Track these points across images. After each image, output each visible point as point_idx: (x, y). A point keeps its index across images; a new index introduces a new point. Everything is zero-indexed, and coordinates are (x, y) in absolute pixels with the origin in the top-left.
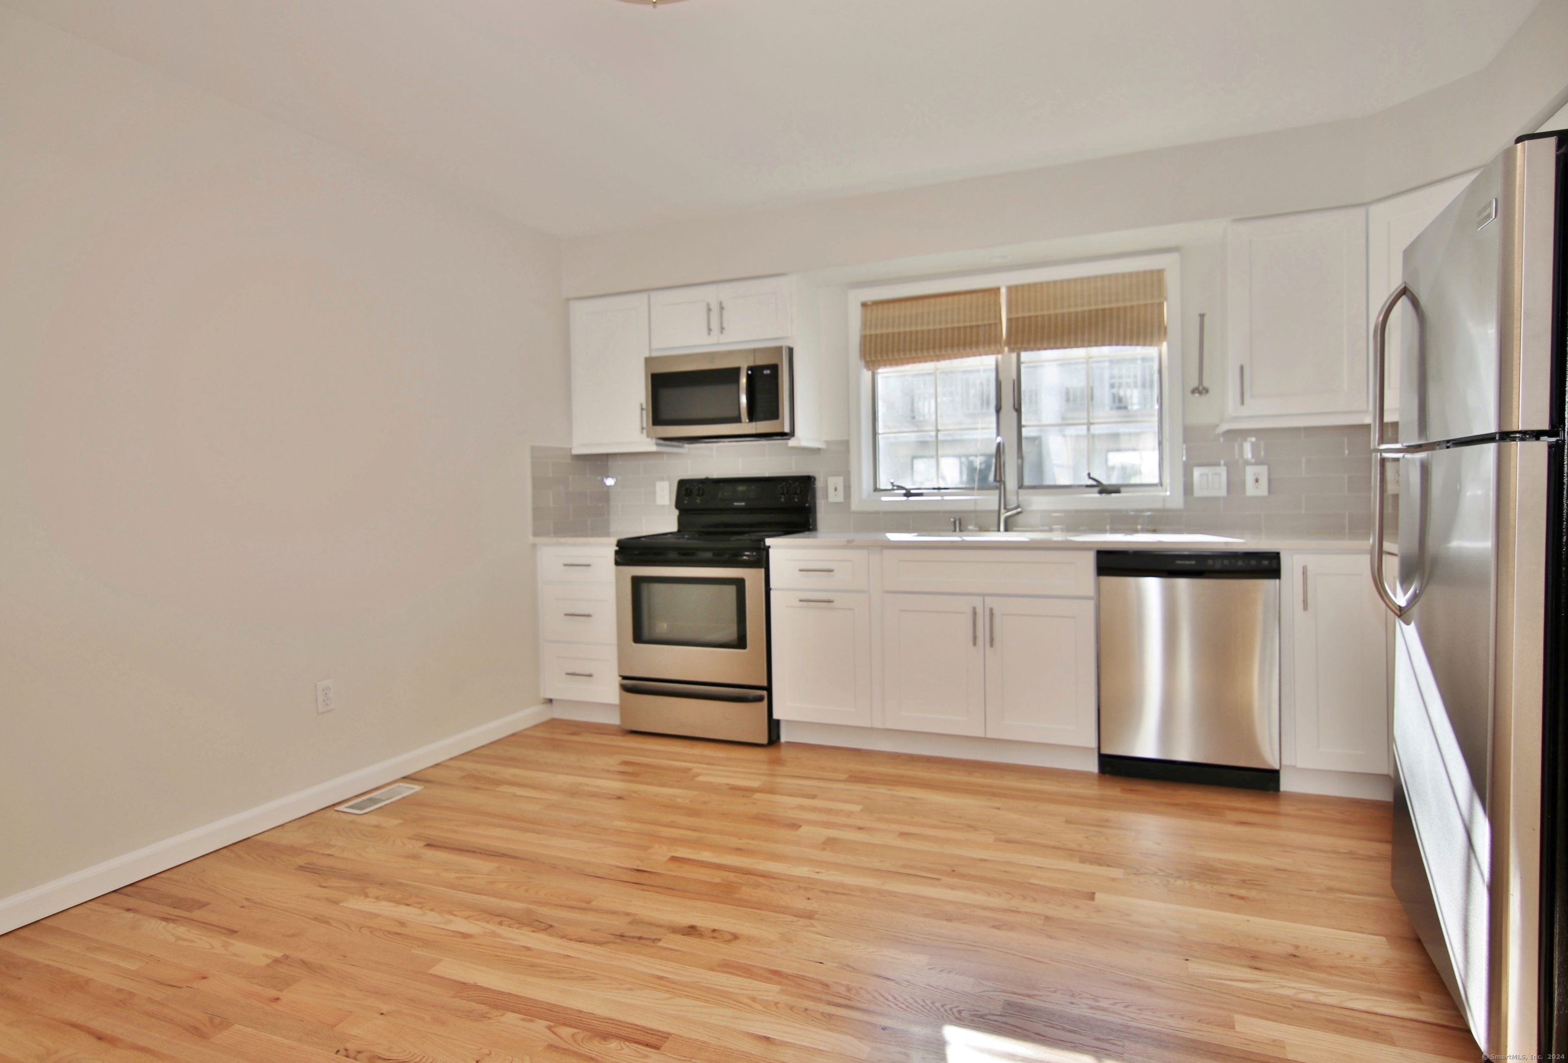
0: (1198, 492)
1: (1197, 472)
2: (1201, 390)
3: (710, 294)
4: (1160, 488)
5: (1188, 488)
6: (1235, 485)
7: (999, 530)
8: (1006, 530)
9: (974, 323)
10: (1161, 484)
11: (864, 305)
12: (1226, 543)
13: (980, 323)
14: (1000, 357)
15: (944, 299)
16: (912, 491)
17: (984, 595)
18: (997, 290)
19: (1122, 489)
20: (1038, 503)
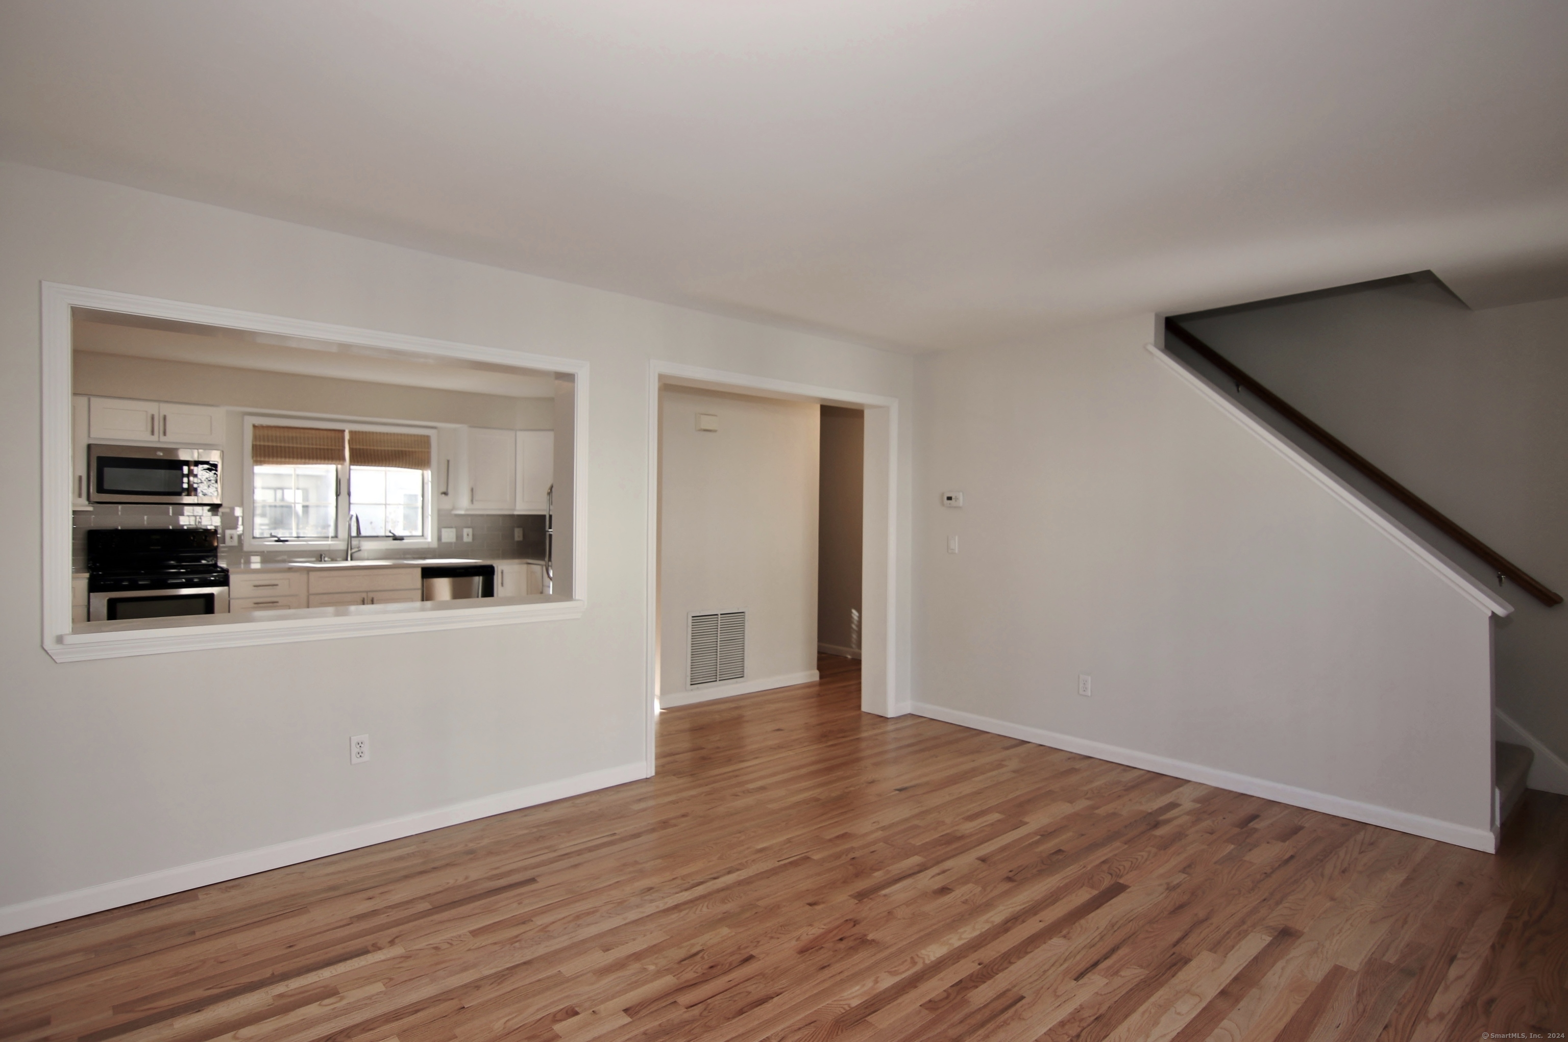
0: (444, 540)
1: (444, 531)
2: (445, 493)
3: (152, 408)
4: (422, 538)
5: (439, 538)
6: (459, 537)
7: (347, 560)
8: (351, 560)
9: (330, 447)
10: (423, 536)
11: (254, 426)
12: (475, 563)
13: (333, 448)
14: (339, 466)
15: (310, 431)
16: (282, 539)
17: (367, 592)
18: (343, 431)
19: (405, 538)
20: (367, 546)
